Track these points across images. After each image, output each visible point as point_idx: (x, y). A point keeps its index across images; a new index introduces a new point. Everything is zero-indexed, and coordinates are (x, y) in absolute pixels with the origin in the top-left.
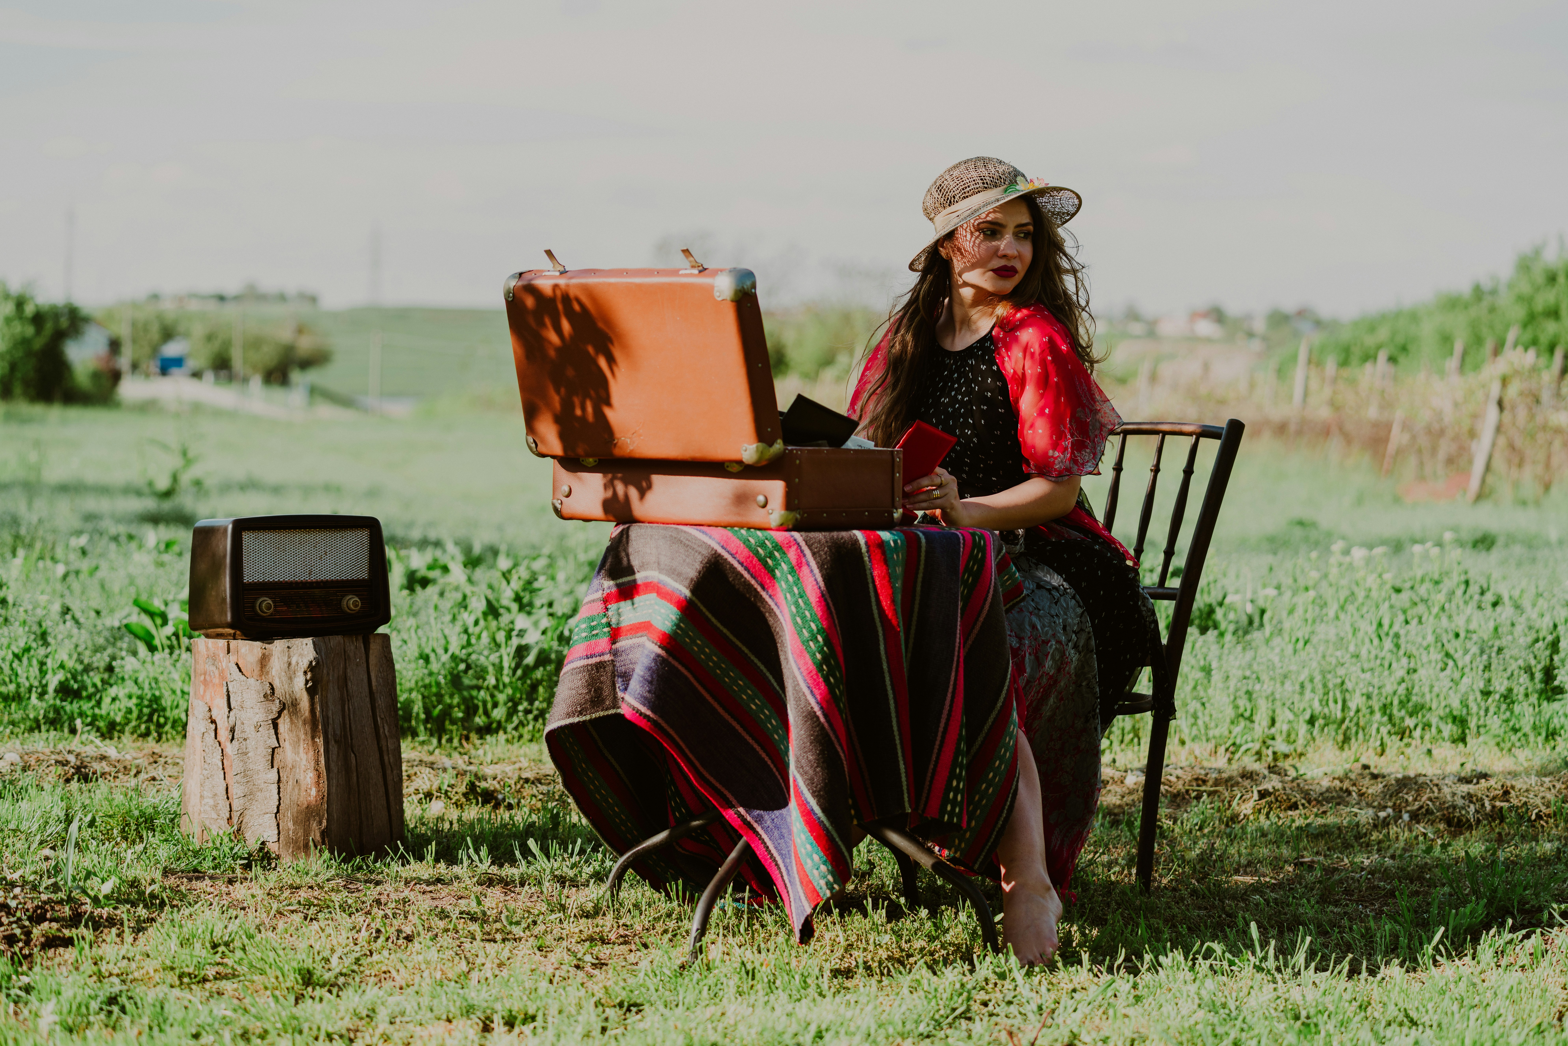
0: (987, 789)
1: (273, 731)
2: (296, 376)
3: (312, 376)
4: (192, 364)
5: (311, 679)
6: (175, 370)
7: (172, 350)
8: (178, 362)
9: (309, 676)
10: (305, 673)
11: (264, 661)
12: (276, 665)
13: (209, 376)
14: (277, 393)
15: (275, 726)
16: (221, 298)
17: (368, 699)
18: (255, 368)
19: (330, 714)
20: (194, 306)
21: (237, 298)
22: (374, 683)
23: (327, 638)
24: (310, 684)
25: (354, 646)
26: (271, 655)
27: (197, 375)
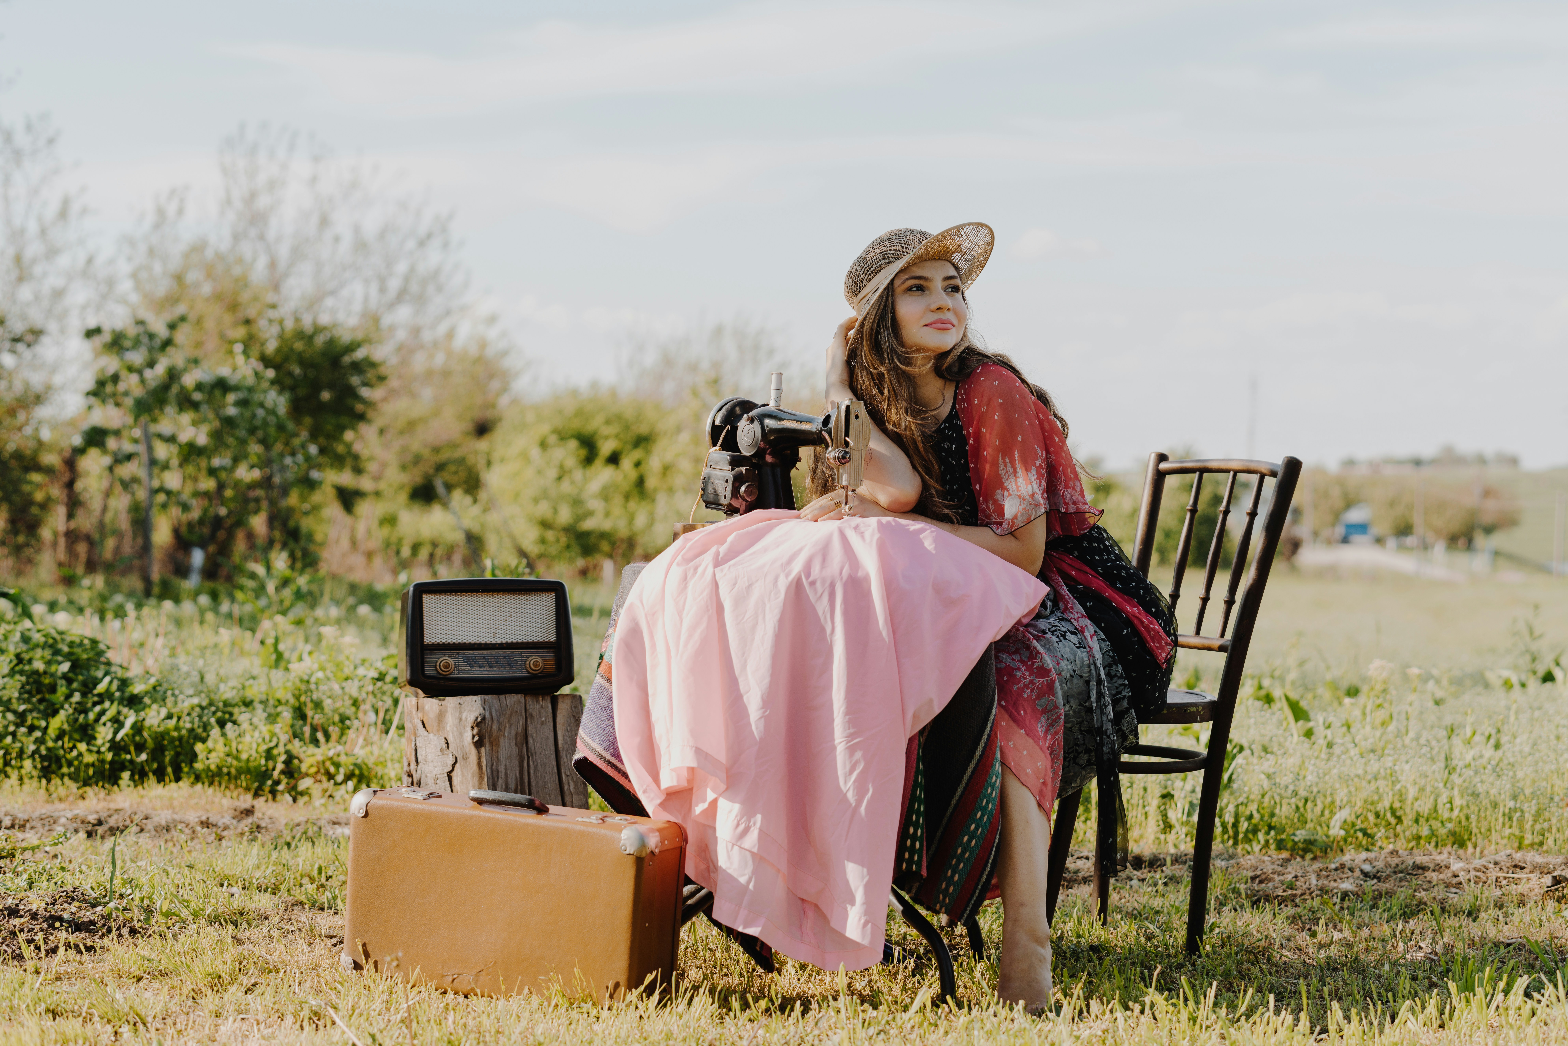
0: (969, 841)
1: (448, 783)
2: (1480, 540)
3: (1497, 540)
4: (1376, 530)
5: (478, 734)
6: (1357, 538)
7: (1355, 516)
8: (1362, 528)
9: (476, 730)
10: (472, 728)
11: (441, 717)
12: (450, 720)
13: (1391, 543)
14: (1462, 559)
15: (450, 779)
16: (1418, 463)
17: (553, 757)
18: (1438, 532)
19: (502, 768)
20: (1389, 471)
21: (1434, 462)
22: (560, 742)
23: (502, 697)
24: (476, 738)
25: (540, 707)
26: (446, 711)
27: (1379, 541)
